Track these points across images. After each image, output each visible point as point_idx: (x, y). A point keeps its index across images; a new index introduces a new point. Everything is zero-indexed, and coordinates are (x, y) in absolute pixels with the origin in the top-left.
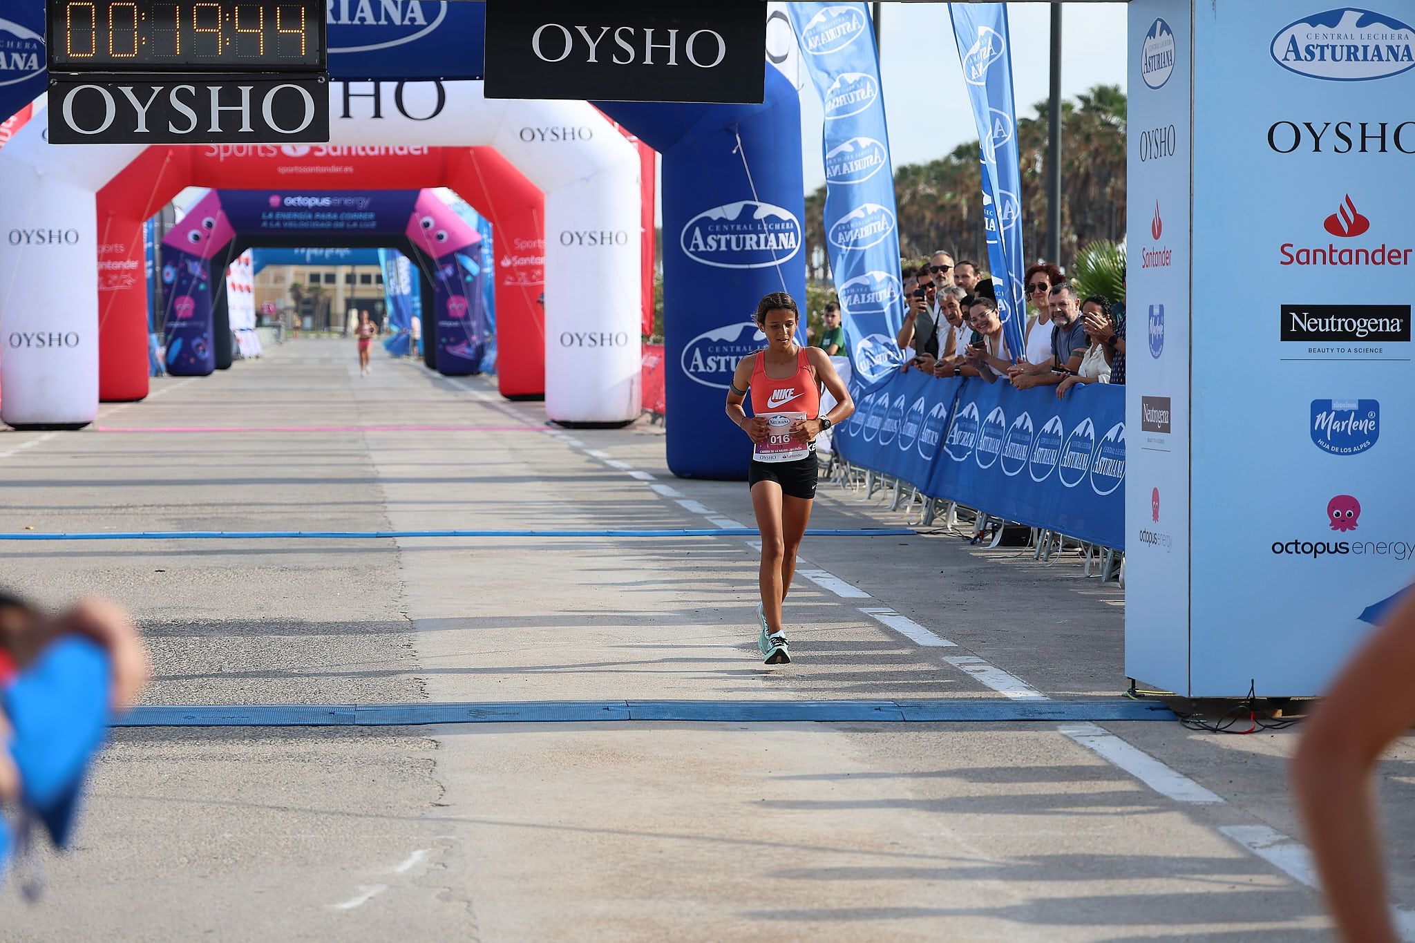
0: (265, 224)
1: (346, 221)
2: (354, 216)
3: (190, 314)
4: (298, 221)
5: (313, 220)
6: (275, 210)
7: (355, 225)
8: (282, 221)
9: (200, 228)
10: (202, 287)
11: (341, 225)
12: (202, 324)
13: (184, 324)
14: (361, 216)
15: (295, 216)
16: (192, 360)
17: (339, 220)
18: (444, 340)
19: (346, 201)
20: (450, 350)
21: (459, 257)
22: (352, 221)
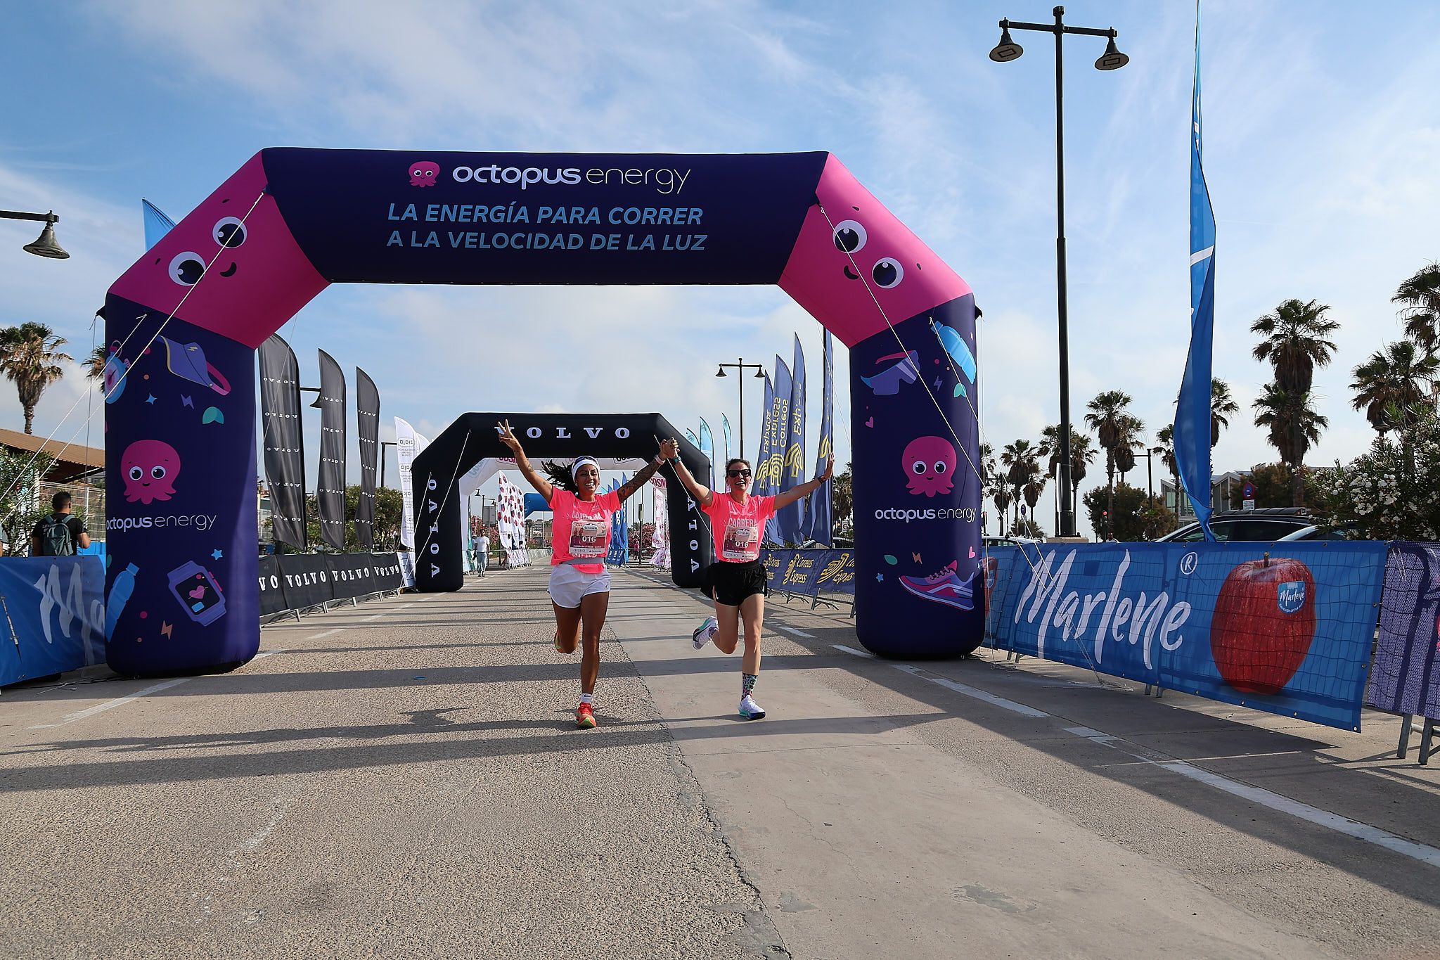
0: (395, 238)
1: (624, 230)
2: (648, 215)
3: (164, 492)
4: (489, 228)
5: (533, 227)
6: (422, 197)
7: (649, 242)
8: (443, 228)
9: (207, 249)
10: (212, 415)
11: (611, 242)
12: (207, 523)
13: (146, 522)
14: (665, 215)
15: (481, 212)
16: (167, 630)
17: (606, 228)
18: (891, 560)
19: (625, 176)
20: (908, 585)
21: (936, 328)
22: (641, 231)
